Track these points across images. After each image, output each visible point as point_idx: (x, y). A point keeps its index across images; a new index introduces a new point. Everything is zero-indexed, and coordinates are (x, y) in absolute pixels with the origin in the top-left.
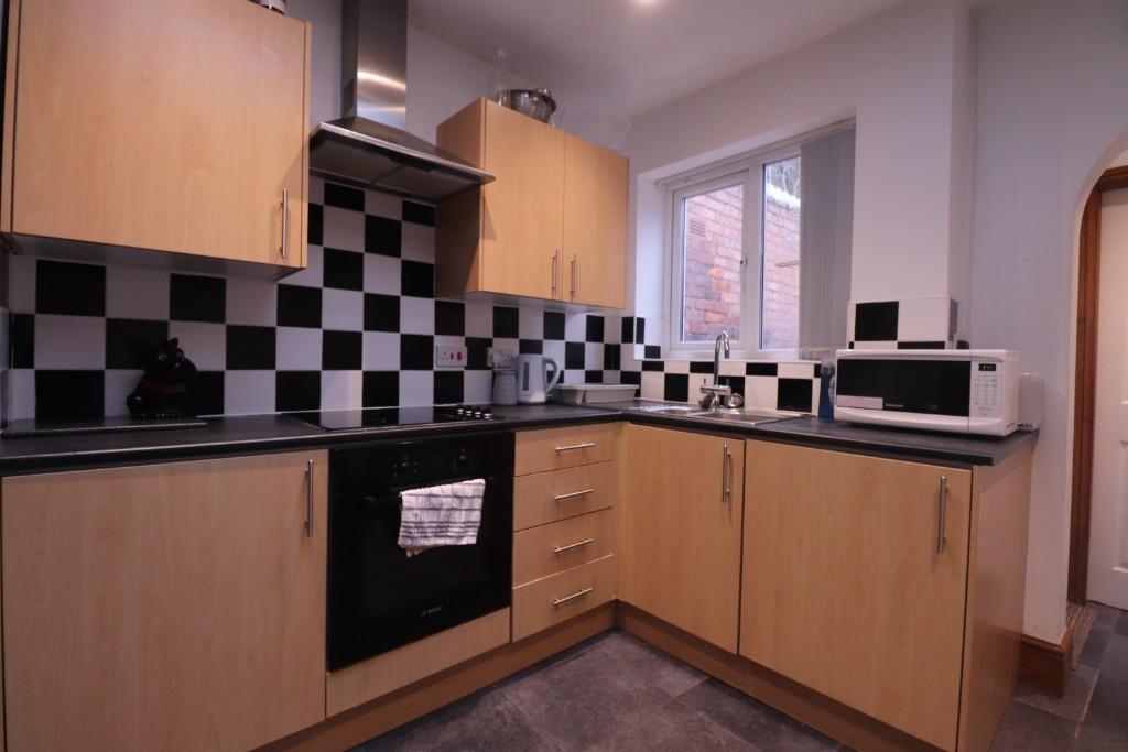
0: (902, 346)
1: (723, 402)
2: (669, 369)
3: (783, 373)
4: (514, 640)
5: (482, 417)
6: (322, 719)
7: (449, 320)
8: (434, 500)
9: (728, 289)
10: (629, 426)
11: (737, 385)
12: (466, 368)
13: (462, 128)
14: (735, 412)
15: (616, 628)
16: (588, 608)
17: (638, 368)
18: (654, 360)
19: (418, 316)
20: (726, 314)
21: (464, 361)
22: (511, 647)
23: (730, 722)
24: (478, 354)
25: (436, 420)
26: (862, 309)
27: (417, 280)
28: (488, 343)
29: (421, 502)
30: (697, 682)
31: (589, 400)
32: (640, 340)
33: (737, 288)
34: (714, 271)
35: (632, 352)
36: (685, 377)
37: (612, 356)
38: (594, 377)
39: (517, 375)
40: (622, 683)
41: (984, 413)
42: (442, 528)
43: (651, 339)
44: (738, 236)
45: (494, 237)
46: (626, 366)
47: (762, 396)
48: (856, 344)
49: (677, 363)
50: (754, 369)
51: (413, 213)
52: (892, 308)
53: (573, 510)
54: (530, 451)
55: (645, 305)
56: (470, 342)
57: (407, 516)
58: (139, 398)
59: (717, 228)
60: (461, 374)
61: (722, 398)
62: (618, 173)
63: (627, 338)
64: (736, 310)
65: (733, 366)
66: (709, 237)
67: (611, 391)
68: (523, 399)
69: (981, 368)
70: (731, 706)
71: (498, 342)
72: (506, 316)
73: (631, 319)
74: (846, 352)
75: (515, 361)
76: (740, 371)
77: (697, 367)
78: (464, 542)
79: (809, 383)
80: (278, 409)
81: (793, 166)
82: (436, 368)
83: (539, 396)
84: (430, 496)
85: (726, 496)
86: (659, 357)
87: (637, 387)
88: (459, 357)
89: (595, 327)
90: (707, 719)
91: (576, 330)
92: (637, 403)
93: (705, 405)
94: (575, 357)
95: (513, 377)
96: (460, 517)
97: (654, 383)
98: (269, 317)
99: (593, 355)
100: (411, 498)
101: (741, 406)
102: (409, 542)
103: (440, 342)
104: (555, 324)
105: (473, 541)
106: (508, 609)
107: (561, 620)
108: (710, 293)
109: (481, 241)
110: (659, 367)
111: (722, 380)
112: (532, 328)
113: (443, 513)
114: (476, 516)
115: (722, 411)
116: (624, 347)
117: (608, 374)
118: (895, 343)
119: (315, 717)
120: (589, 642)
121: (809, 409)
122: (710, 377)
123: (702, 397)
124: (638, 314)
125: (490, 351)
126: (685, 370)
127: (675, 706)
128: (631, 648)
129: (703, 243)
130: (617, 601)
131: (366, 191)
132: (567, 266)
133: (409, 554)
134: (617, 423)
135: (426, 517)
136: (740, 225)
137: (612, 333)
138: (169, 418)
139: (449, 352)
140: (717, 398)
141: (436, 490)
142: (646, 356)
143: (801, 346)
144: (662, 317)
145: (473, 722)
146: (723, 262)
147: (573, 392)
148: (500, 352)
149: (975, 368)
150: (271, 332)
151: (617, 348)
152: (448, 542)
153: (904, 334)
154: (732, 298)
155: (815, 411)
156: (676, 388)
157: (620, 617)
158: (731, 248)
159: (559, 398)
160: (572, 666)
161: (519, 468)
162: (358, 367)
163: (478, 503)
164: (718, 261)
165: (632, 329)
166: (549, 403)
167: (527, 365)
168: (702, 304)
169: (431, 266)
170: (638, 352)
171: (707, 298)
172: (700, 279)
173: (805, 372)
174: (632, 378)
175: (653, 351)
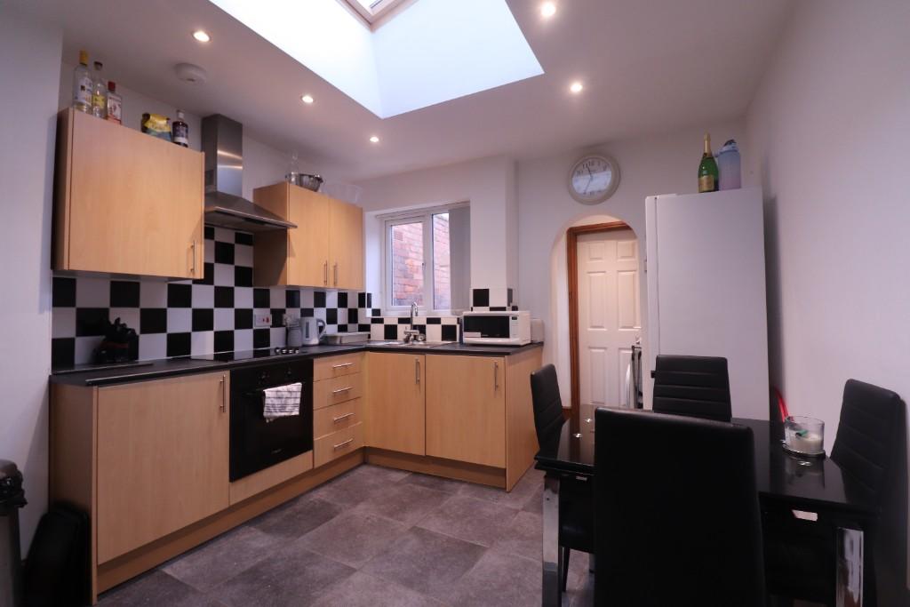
0: (492, 309)
1: (415, 338)
2: (387, 322)
3: (444, 322)
4: (316, 466)
5: (287, 353)
6: (227, 506)
7: (262, 300)
8: (279, 394)
9: (417, 272)
10: (368, 353)
11: (422, 329)
12: (272, 327)
13: (272, 195)
14: (421, 343)
15: (365, 463)
16: (352, 450)
17: (369, 322)
18: (377, 317)
19: (244, 298)
20: (416, 286)
21: (271, 323)
22: (313, 472)
23: (423, 484)
24: (277, 318)
25: (255, 356)
26: (476, 292)
27: (243, 277)
28: (283, 311)
29: (273, 394)
30: (407, 475)
31: (344, 342)
32: (369, 306)
33: (421, 270)
34: (408, 261)
35: (365, 314)
36: (396, 326)
37: (353, 316)
38: (342, 328)
39: (302, 330)
40: (371, 481)
41: (515, 336)
42: (283, 407)
43: (375, 305)
44: (421, 238)
45: (294, 256)
46: (362, 321)
47: (434, 335)
48: (474, 308)
49: (391, 318)
50: (430, 321)
51: (241, 239)
52: (486, 291)
53: (342, 398)
54: (321, 368)
55: (371, 287)
56: (274, 312)
57: (268, 401)
58: (104, 352)
59: (409, 235)
60: (268, 330)
61: (415, 336)
62: (356, 217)
63: (362, 304)
64: (421, 284)
65: (420, 320)
66: (405, 241)
67: (352, 336)
68: (306, 343)
69: (513, 318)
70: (423, 480)
71: (289, 311)
72: (292, 296)
73: (364, 294)
74: (468, 313)
75: (300, 322)
76: (423, 322)
77: (402, 321)
78: (293, 414)
79: (455, 327)
80: (168, 355)
81: (446, 216)
82: (254, 328)
83: (315, 341)
84: (277, 391)
85: (418, 381)
86: (379, 315)
87: (367, 333)
88: (268, 321)
89: (343, 299)
90: (411, 485)
91: (332, 301)
92: (369, 342)
93: (407, 341)
94: (332, 316)
95: (299, 331)
96: (291, 402)
97: (378, 331)
98: (163, 304)
99: (342, 316)
100: (269, 392)
101: (424, 340)
102: (269, 414)
103: (256, 312)
104: (320, 298)
105: (297, 413)
106: (311, 452)
107: (337, 457)
108: (406, 274)
109: (288, 259)
110: (381, 321)
111: (415, 327)
112: (307, 301)
113: (283, 400)
114: (298, 401)
115: (415, 343)
116: (360, 310)
117: (350, 327)
118: (488, 308)
119: (224, 506)
120: (352, 470)
121: (455, 340)
122: (409, 326)
123: (405, 336)
124: (368, 291)
125: (285, 316)
126: (395, 322)
127: (397, 484)
128: (374, 469)
129: (402, 245)
130: (364, 448)
131: (216, 228)
132: (332, 269)
133: (267, 421)
134: (362, 353)
135: (276, 402)
136: (421, 232)
137: (353, 302)
138: (122, 363)
139: (261, 317)
140: (412, 337)
141: (280, 388)
142: (373, 315)
143: (452, 308)
144: (381, 292)
145: (298, 506)
146: (414, 255)
147: (334, 337)
148: (291, 317)
149: (510, 318)
150: (164, 312)
151: (356, 311)
152: (286, 414)
153: (492, 303)
154: (419, 277)
155: (458, 341)
156: (391, 332)
157: (366, 455)
158: (418, 245)
159: (326, 341)
160: (344, 480)
161: (315, 378)
162: (211, 329)
163: (299, 395)
164: (411, 255)
165: (364, 299)
166: (320, 344)
167: (308, 324)
168: (403, 281)
169: (250, 269)
170: (368, 313)
171: (405, 277)
172: (401, 266)
173: (453, 322)
174: (365, 328)
175: (376, 312)
